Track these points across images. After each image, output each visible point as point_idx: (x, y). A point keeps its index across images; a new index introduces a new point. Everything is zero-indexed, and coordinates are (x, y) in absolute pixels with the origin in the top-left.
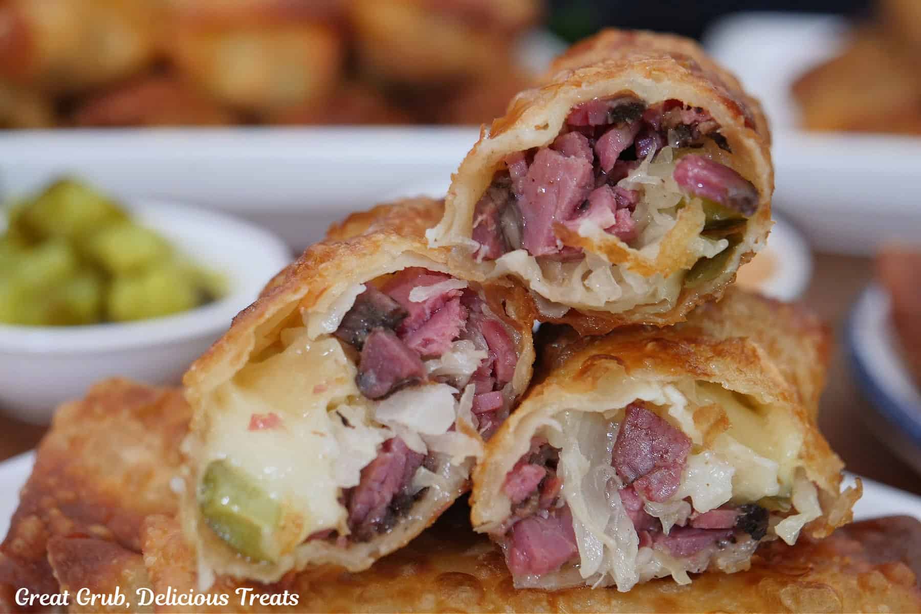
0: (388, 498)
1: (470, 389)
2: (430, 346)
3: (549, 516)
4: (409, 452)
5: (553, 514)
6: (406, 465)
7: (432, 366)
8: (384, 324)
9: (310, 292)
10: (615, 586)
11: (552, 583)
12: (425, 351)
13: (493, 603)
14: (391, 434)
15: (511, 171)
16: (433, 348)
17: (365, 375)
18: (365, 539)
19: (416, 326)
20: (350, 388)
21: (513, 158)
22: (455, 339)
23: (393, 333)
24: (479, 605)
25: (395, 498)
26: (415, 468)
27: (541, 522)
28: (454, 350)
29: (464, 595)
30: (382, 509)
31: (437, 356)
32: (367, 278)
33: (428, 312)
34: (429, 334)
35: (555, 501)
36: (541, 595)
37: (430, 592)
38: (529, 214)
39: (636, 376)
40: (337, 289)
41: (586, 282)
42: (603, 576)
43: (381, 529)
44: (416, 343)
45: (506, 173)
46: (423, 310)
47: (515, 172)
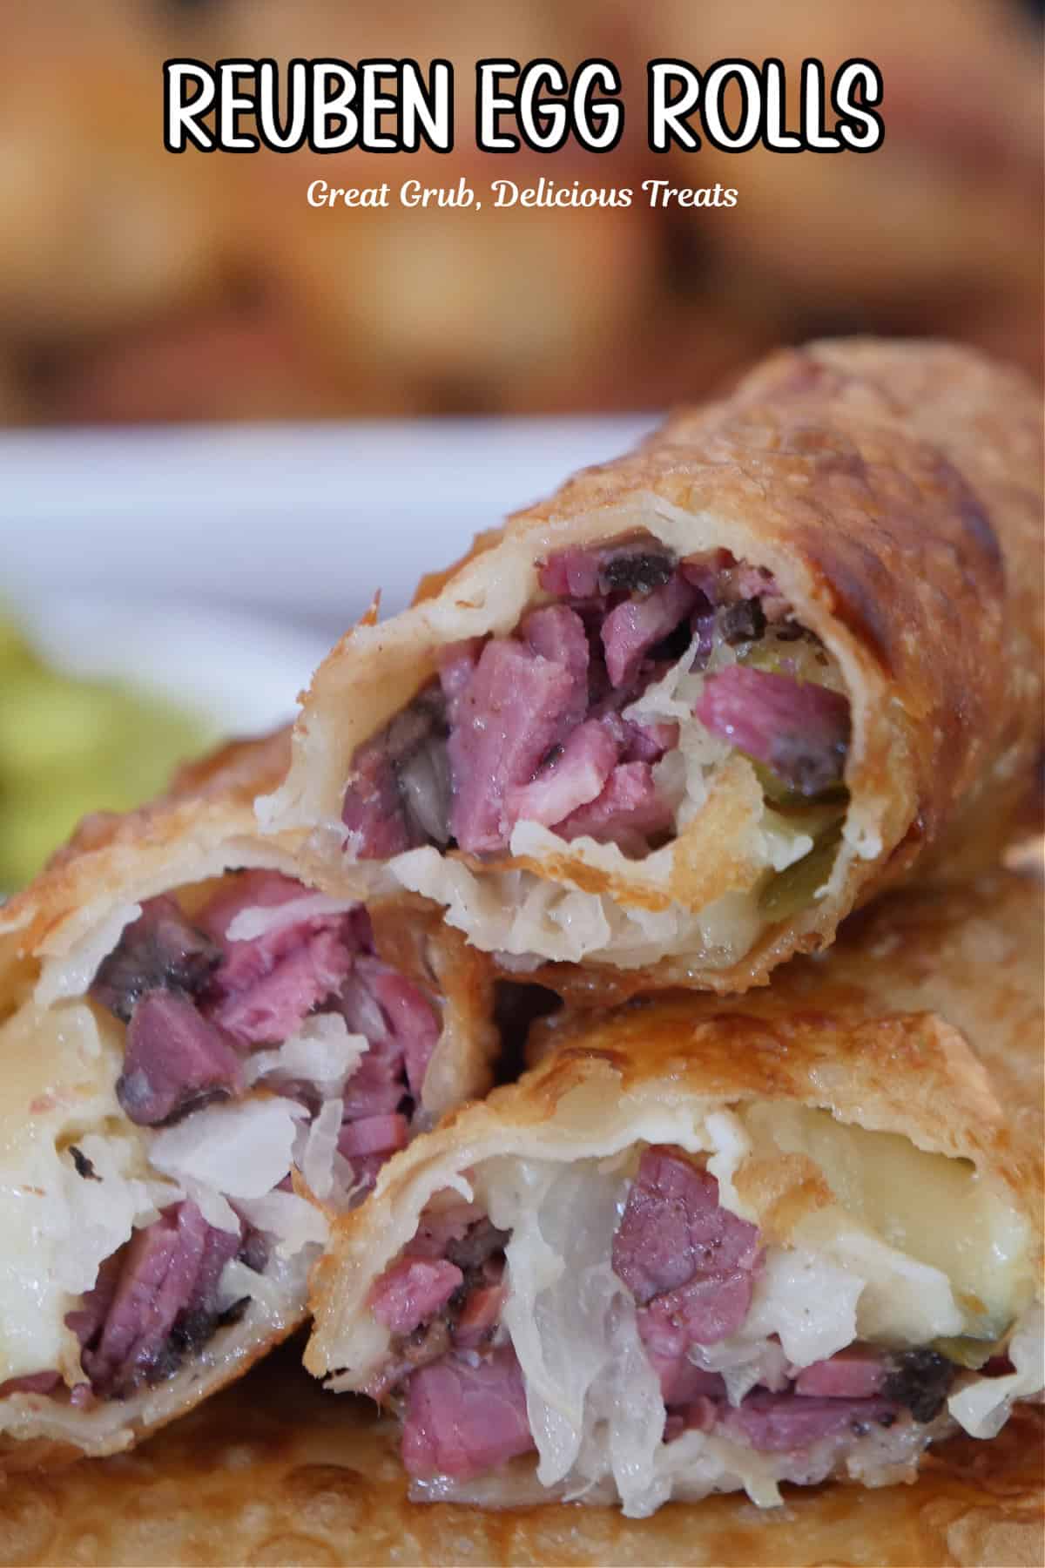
0: (168, 1315)
1: (333, 1109)
2: (260, 1026)
3: (484, 1363)
4: (210, 1232)
5: (489, 1357)
6: (206, 1255)
7: (265, 1064)
8: (173, 982)
9: (40, 917)
10: (617, 1506)
11: (492, 1493)
12: (254, 1033)
13: (385, 1527)
14: (178, 1194)
15: (444, 678)
16: (266, 1030)
17: (131, 1079)
18: (121, 1394)
19: (243, 984)
20: (104, 1103)
21: (451, 653)
22: (310, 1013)
23: (188, 998)
24: (355, 1529)
25: (182, 1318)
26: (224, 1259)
27: (466, 1372)
28: (308, 1032)
29: (324, 1509)
30: (155, 1336)
31: (273, 1045)
32: (147, 892)
33: (267, 957)
34: (262, 1001)
35: (490, 1332)
36: (474, 1516)
37: (260, 1499)
38: (461, 770)
39: (642, 1093)
40: (88, 914)
41: (553, 914)
42: (592, 1484)
43: (155, 1375)
44: (235, 1018)
45: (434, 682)
46: (257, 955)
47: (452, 680)
